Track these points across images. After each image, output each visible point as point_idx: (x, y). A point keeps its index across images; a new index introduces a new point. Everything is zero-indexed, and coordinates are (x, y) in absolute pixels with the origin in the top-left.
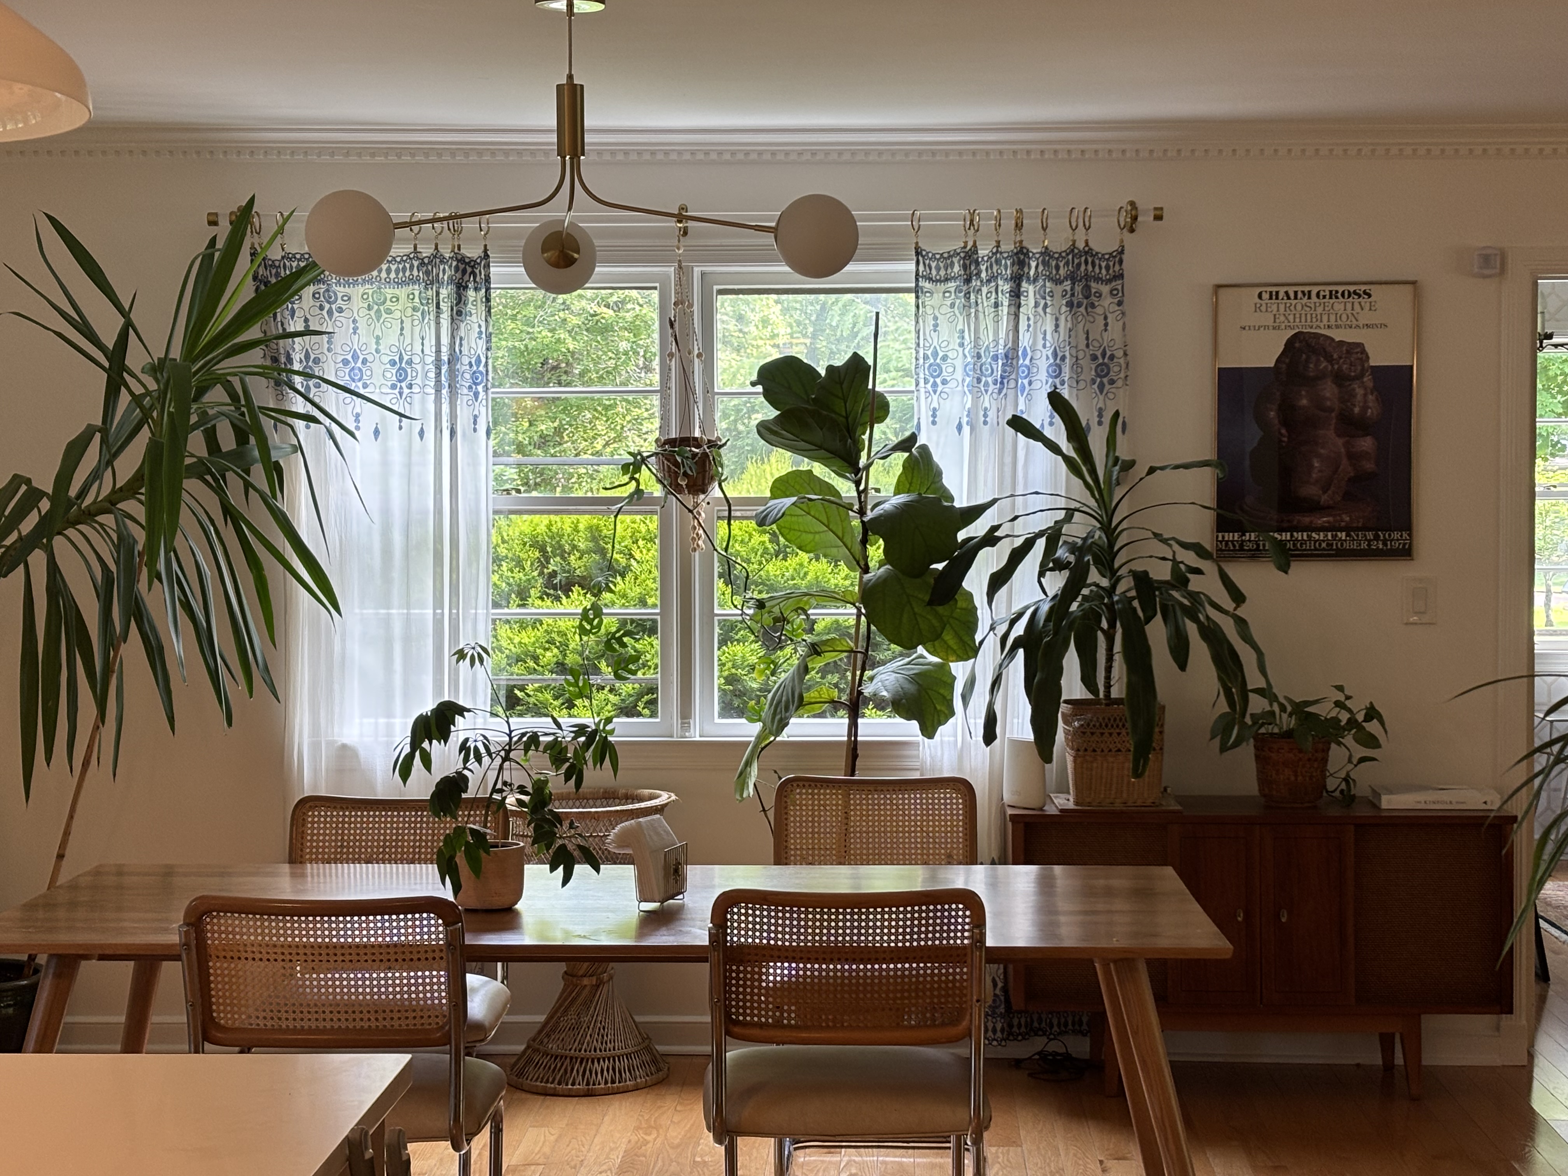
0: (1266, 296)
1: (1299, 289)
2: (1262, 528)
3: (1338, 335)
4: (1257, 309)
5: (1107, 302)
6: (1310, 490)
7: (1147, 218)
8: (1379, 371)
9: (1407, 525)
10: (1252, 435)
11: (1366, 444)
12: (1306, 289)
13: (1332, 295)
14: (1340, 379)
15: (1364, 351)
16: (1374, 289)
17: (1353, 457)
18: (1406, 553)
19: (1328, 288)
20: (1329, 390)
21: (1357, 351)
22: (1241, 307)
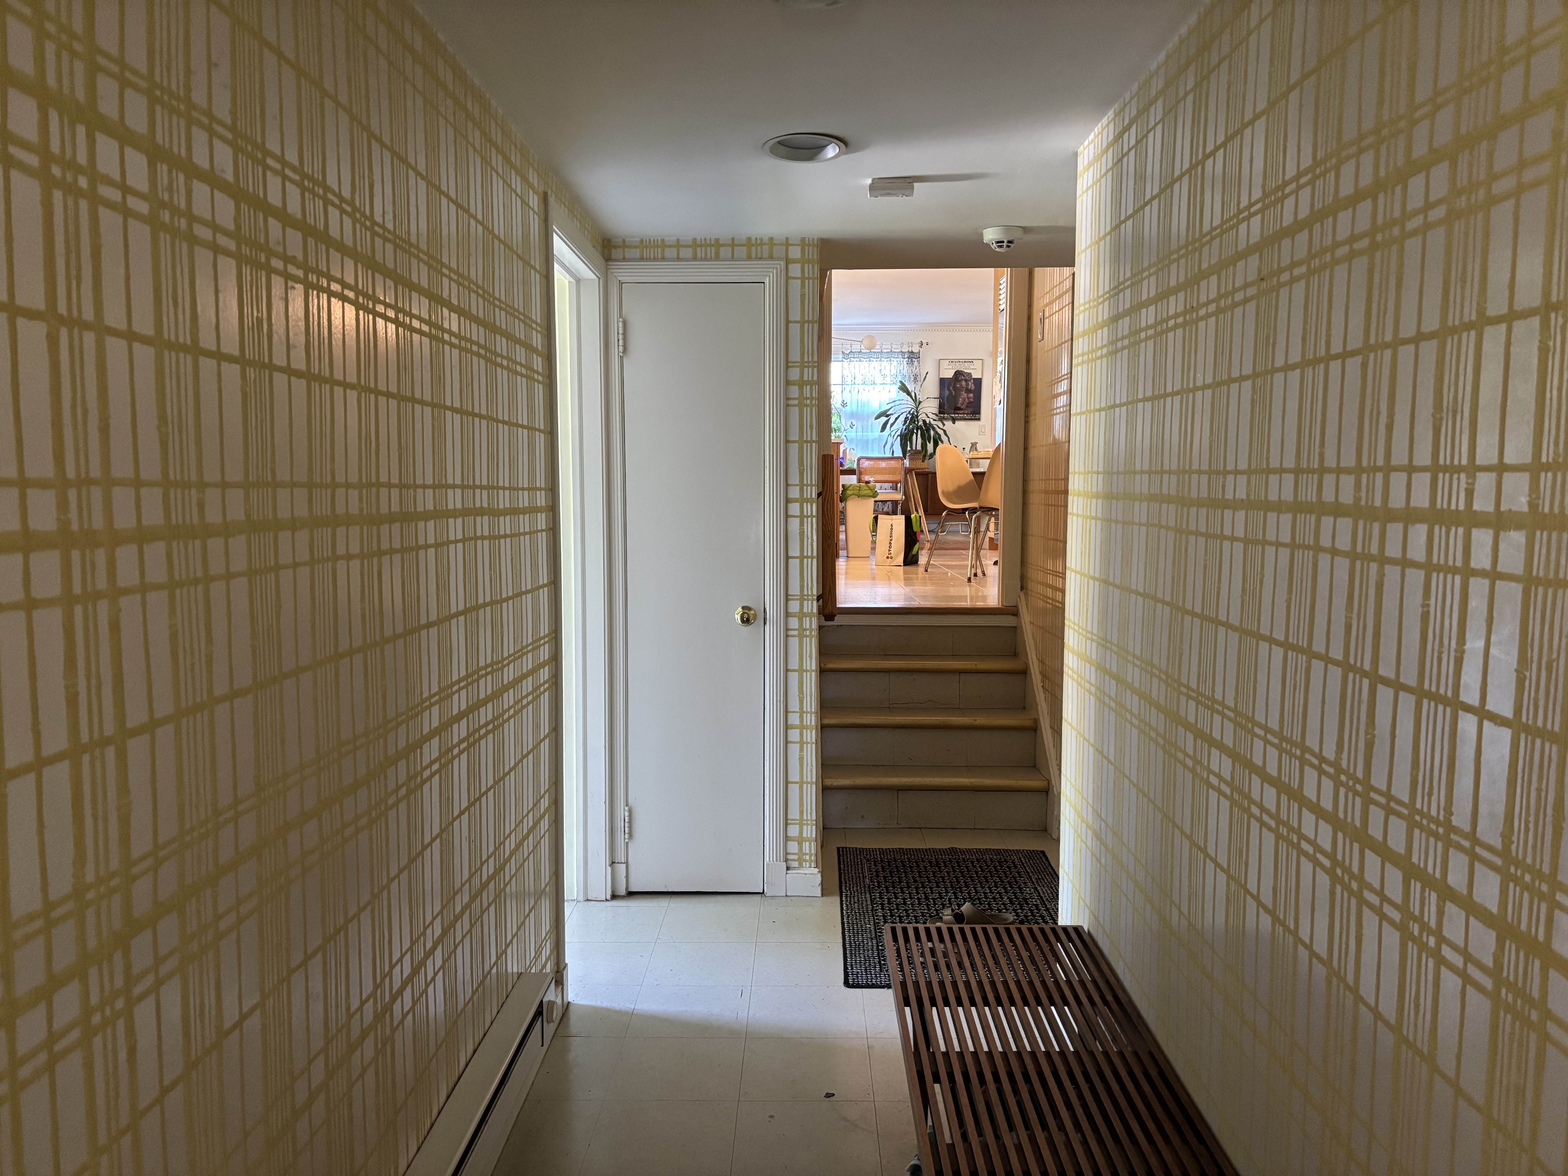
2: (948, 414)
3: (966, 371)
5: (916, 363)
6: (959, 405)
7: (924, 345)
8: (974, 379)
9: (979, 413)
10: (947, 393)
11: (971, 395)
14: (966, 381)
16: (974, 361)
17: (968, 398)
20: (964, 383)
21: (970, 374)
22: (945, 364)
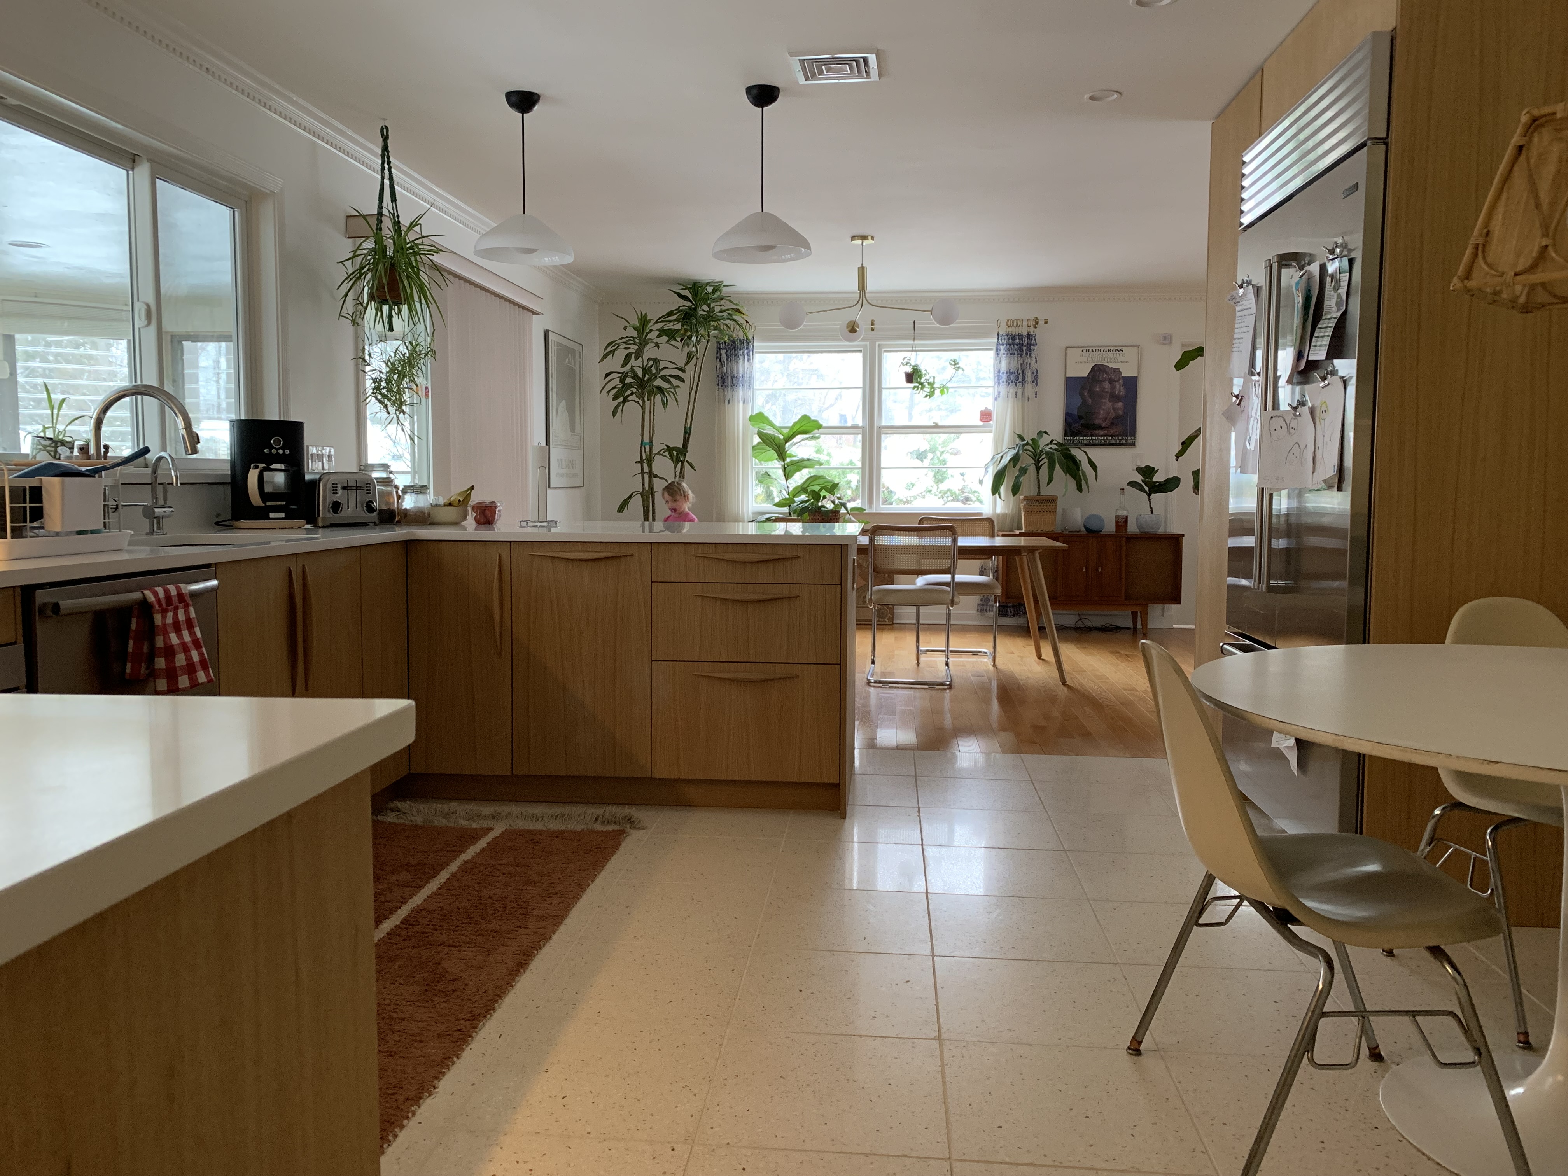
0: (1085, 351)
1: (1097, 348)
2: (1081, 436)
3: (1110, 365)
4: (1081, 355)
6: (1099, 421)
7: (1041, 322)
8: (1125, 379)
9: (1133, 433)
10: (1078, 401)
11: (1120, 405)
12: (1100, 348)
13: (1109, 351)
14: (1111, 381)
15: (1120, 371)
16: (1124, 349)
17: (1115, 409)
18: (1133, 444)
19: (1108, 348)
20: (1107, 385)
21: (1117, 371)
22: (1075, 355)
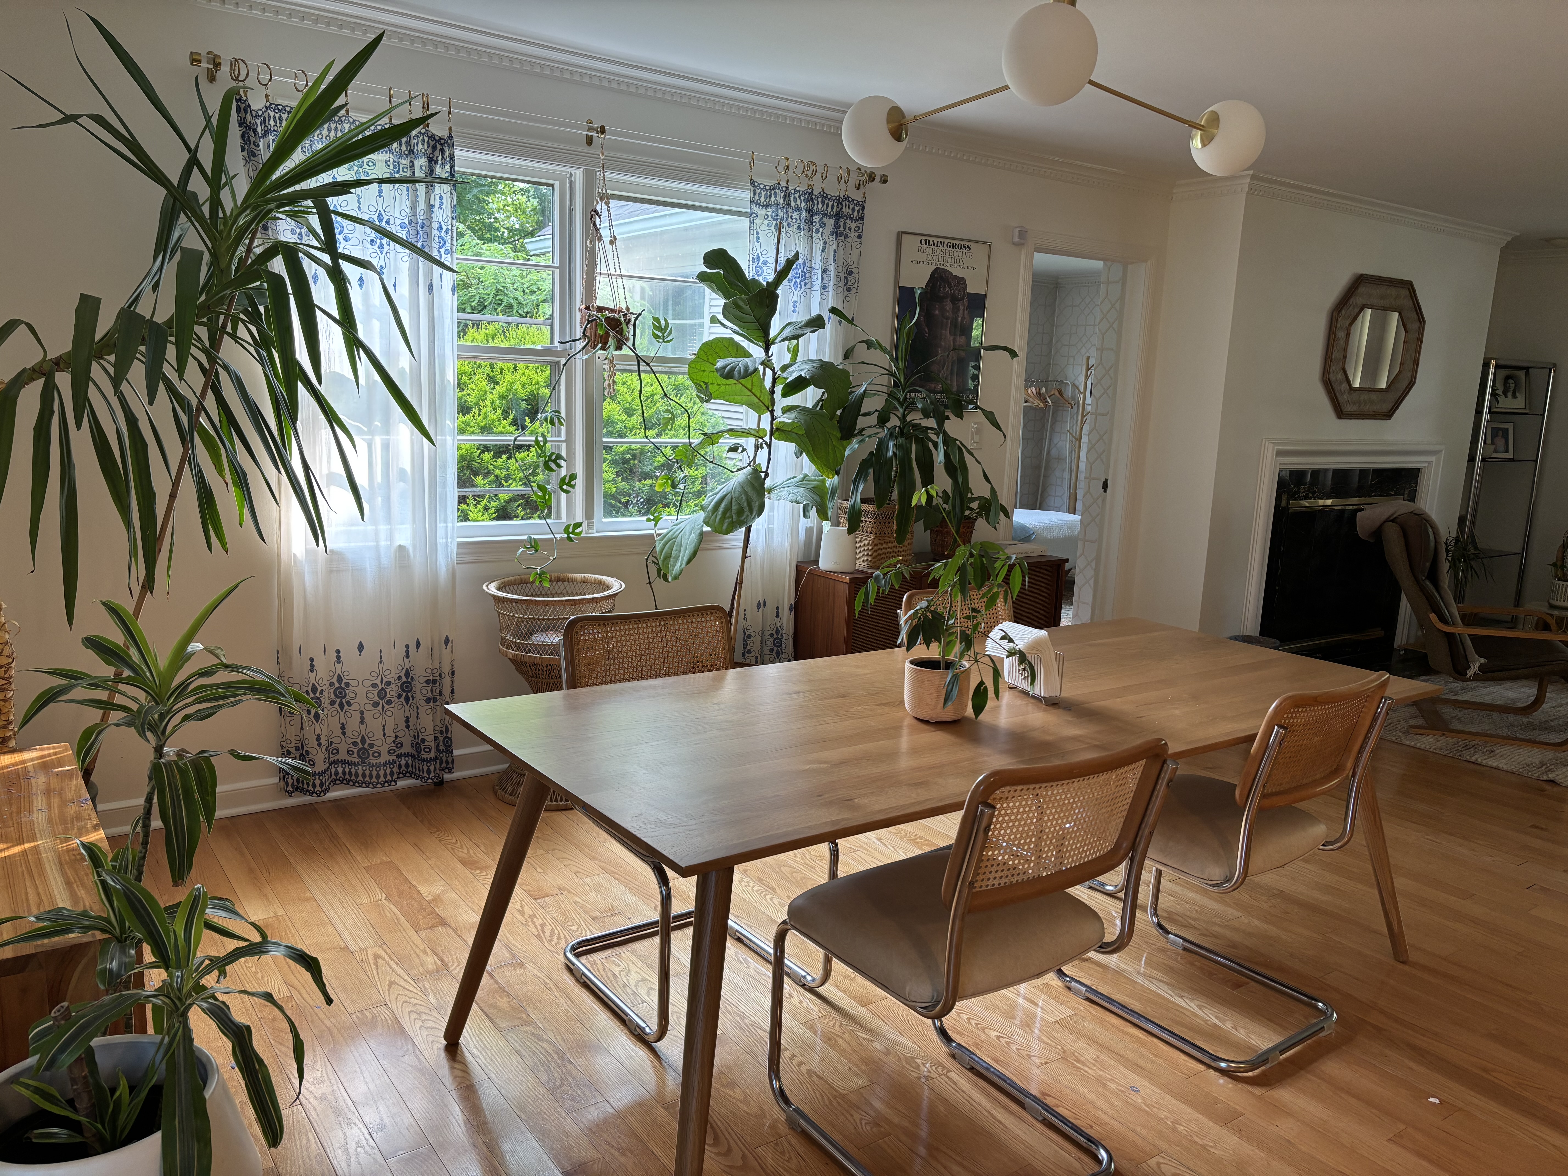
0: (924, 242)
1: (939, 240)
3: (954, 272)
4: (919, 250)
5: (854, 235)
12: (942, 240)
13: (954, 246)
14: (953, 299)
15: (965, 284)
16: (972, 245)
19: (952, 241)
20: (948, 306)
21: (961, 281)
22: (911, 248)
